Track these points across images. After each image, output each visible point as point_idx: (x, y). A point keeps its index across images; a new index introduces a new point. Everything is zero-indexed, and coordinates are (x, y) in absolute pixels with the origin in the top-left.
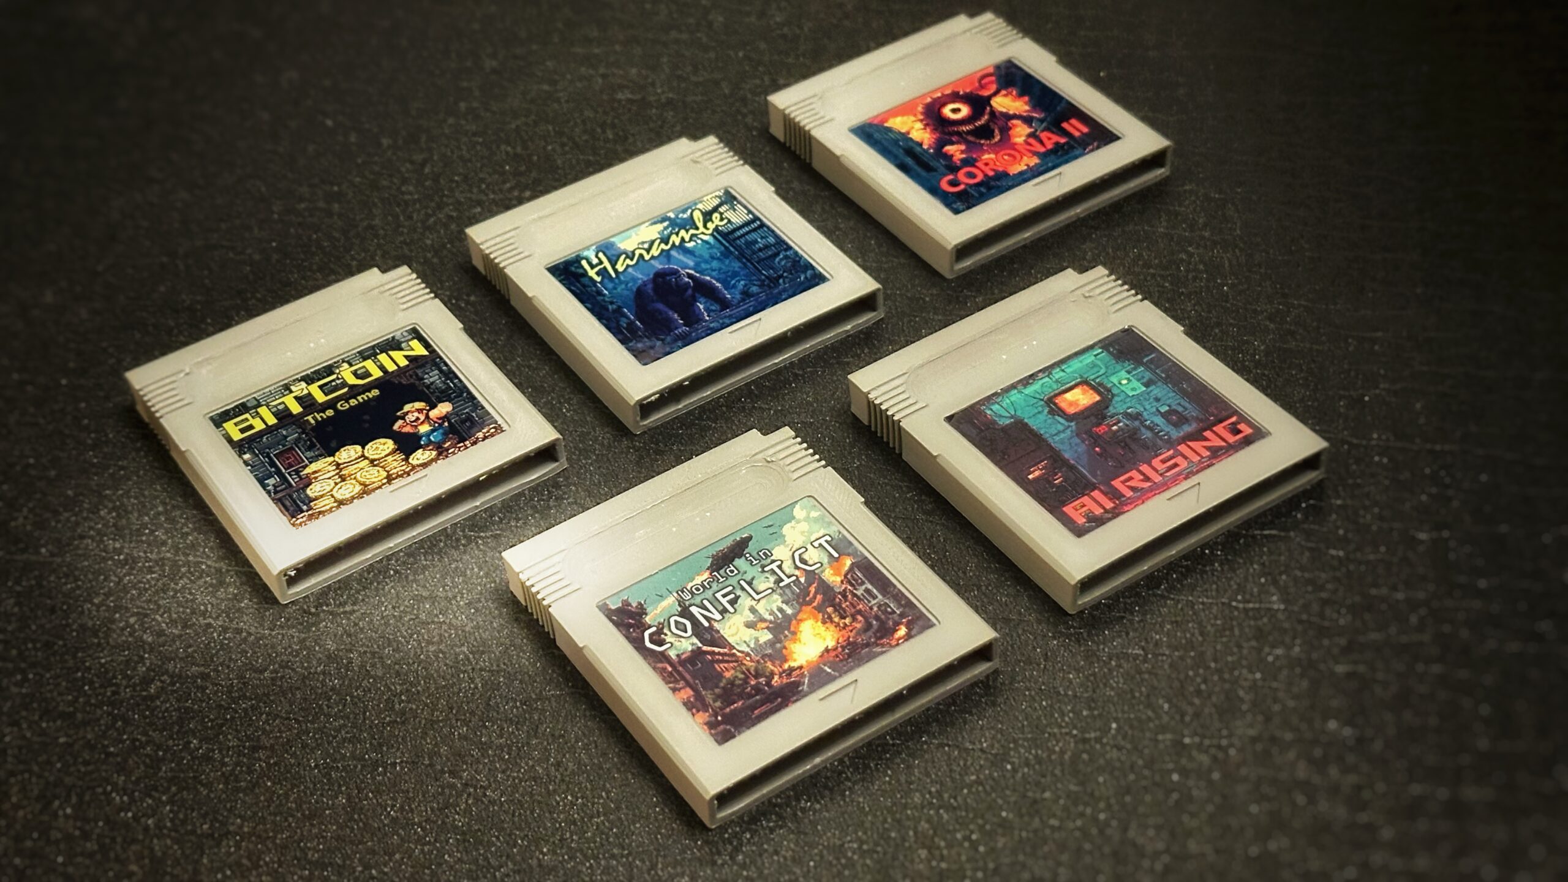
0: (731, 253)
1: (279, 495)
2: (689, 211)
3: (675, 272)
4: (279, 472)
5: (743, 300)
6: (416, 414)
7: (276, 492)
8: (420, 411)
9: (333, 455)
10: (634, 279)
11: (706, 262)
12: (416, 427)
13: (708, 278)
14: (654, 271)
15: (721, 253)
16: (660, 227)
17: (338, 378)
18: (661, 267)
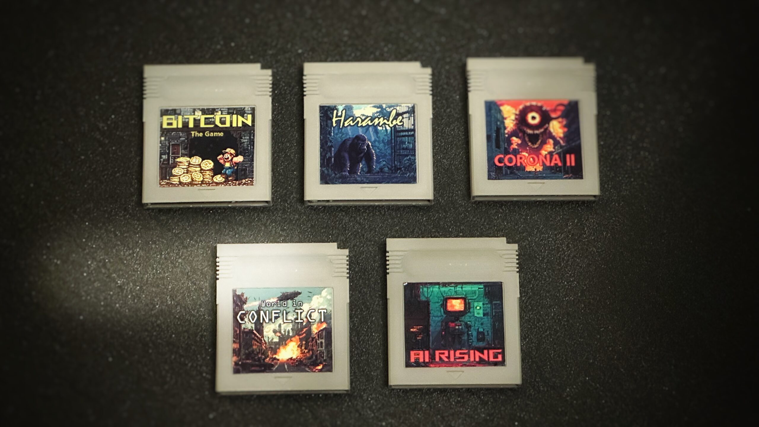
0: (392, 143)
1: (164, 166)
2: (392, 108)
3: (364, 140)
4: (169, 154)
5: (378, 172)
6: (229, 155)
7: (163, 164)
8: (231, 154)
9: (190, 157)
10: (347, 134)
11: (379, 142)
12: (225, 162)
13: (374, 152)
14: (357, 134)
15: (388, 141)
16: (376, 110)
17: (213, 118)
18: (361, 133)
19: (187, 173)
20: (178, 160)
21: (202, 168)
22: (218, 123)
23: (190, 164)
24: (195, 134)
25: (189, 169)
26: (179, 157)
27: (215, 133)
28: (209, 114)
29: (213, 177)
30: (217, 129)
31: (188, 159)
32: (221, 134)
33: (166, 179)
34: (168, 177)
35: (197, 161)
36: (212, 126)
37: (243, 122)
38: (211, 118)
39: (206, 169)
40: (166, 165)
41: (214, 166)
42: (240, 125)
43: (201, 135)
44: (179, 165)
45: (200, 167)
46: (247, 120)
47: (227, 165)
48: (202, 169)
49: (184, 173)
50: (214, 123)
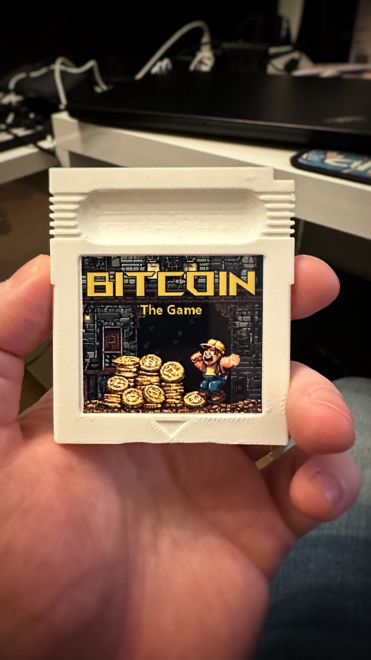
1: (91, 372)
4: (100, 349)
6: (213, 353)
7: (89, 367)
8: (217, 351)
9: (140, 356)
12: (206, 366)
19: (135, 387)
20: (118, 361)
21: (164, 376)
22: (191, 288)
23: (139, 369)
24: (147, 309)
25: (139, 379)
26: (118, 355)
27: (186, 309)
28: (174, 270)
29: (183, 395)
30: (188, 300)
31: (137, 359)
32: (198, 311)
33: (96, 399)
34: (100, 395)
35: (153, 364)
36: (180, 294)
38: (178, 278)
39: (170, 380)
40: (97, 371)
41: (185, 373)
43: (159, 311)
44: (120, 372)
45: (159, 375)
46: (247, 282)
49: (129, 387)
50: (184, 287)
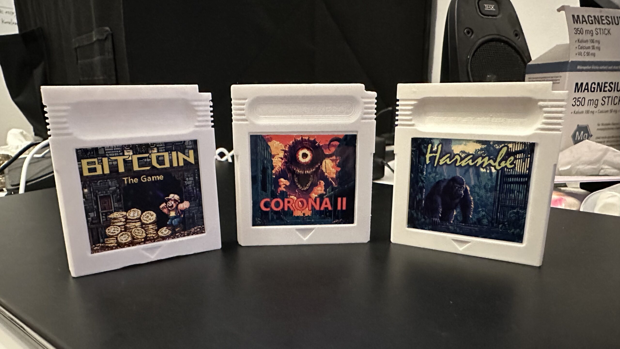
1: (93, 226)
3: (461, 184)
4: (97, 210)
6: (173, 202)
7: (91, 223)
8: (175, 201)
9: (126, 211)
12: (169, 211)
13: (472, 198)
17: (148, 157)
19: (125, 231)
20: (111, 216)
21: (143, 221)
22: (155, 163)
23: (127, 219)
24: (128, 180)
25: (127, 225)
26: (112, 213)
27: (153, 177)
28: (142, 153)
29: (157, 231)
30: (154, 171)
31: (124, 213)
32: (161, 178)
33: (99, 243)
34: (101, 240)
35: (136, 215)
36: (148, 168)
37: (184, 160)
38: (146, 158)
39: (148, 223)
40: (97, 225)
41: (157, 217)
42: (181, 164)
43: (136, 180)
44: (114, 223)
45: (141, 221)
46: (189, 157)
47: (173, 214)
48: (143, 224)
49: (121, 231)
50: (150, 164)
